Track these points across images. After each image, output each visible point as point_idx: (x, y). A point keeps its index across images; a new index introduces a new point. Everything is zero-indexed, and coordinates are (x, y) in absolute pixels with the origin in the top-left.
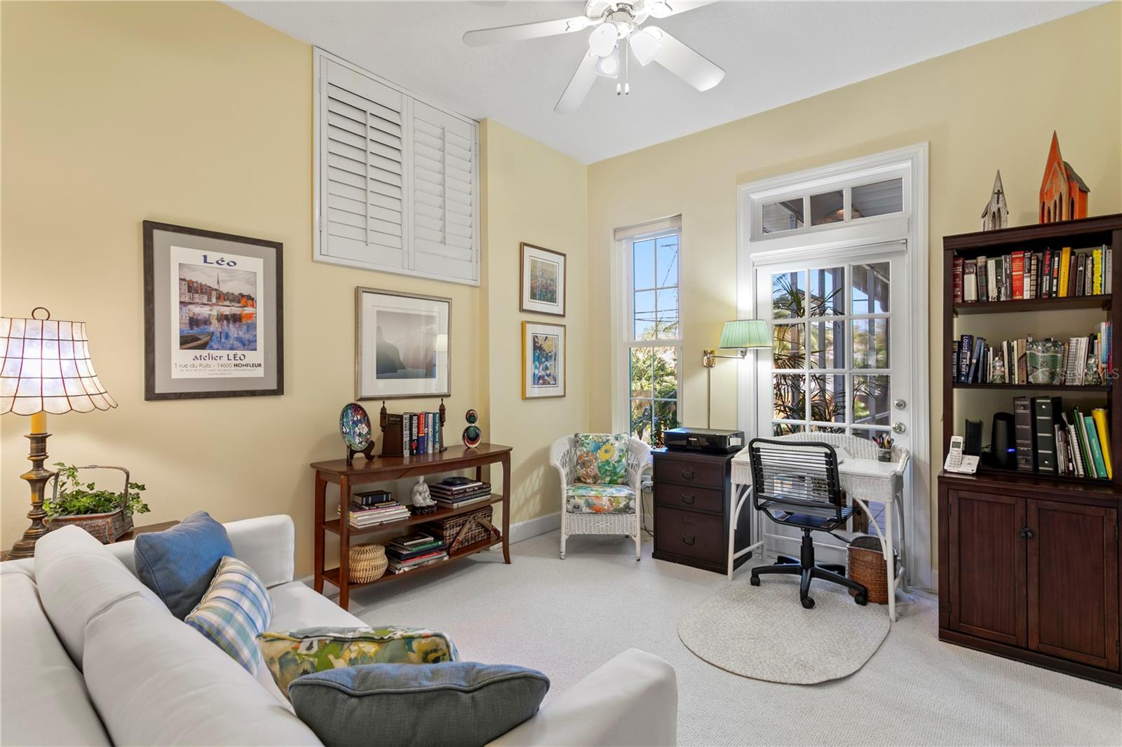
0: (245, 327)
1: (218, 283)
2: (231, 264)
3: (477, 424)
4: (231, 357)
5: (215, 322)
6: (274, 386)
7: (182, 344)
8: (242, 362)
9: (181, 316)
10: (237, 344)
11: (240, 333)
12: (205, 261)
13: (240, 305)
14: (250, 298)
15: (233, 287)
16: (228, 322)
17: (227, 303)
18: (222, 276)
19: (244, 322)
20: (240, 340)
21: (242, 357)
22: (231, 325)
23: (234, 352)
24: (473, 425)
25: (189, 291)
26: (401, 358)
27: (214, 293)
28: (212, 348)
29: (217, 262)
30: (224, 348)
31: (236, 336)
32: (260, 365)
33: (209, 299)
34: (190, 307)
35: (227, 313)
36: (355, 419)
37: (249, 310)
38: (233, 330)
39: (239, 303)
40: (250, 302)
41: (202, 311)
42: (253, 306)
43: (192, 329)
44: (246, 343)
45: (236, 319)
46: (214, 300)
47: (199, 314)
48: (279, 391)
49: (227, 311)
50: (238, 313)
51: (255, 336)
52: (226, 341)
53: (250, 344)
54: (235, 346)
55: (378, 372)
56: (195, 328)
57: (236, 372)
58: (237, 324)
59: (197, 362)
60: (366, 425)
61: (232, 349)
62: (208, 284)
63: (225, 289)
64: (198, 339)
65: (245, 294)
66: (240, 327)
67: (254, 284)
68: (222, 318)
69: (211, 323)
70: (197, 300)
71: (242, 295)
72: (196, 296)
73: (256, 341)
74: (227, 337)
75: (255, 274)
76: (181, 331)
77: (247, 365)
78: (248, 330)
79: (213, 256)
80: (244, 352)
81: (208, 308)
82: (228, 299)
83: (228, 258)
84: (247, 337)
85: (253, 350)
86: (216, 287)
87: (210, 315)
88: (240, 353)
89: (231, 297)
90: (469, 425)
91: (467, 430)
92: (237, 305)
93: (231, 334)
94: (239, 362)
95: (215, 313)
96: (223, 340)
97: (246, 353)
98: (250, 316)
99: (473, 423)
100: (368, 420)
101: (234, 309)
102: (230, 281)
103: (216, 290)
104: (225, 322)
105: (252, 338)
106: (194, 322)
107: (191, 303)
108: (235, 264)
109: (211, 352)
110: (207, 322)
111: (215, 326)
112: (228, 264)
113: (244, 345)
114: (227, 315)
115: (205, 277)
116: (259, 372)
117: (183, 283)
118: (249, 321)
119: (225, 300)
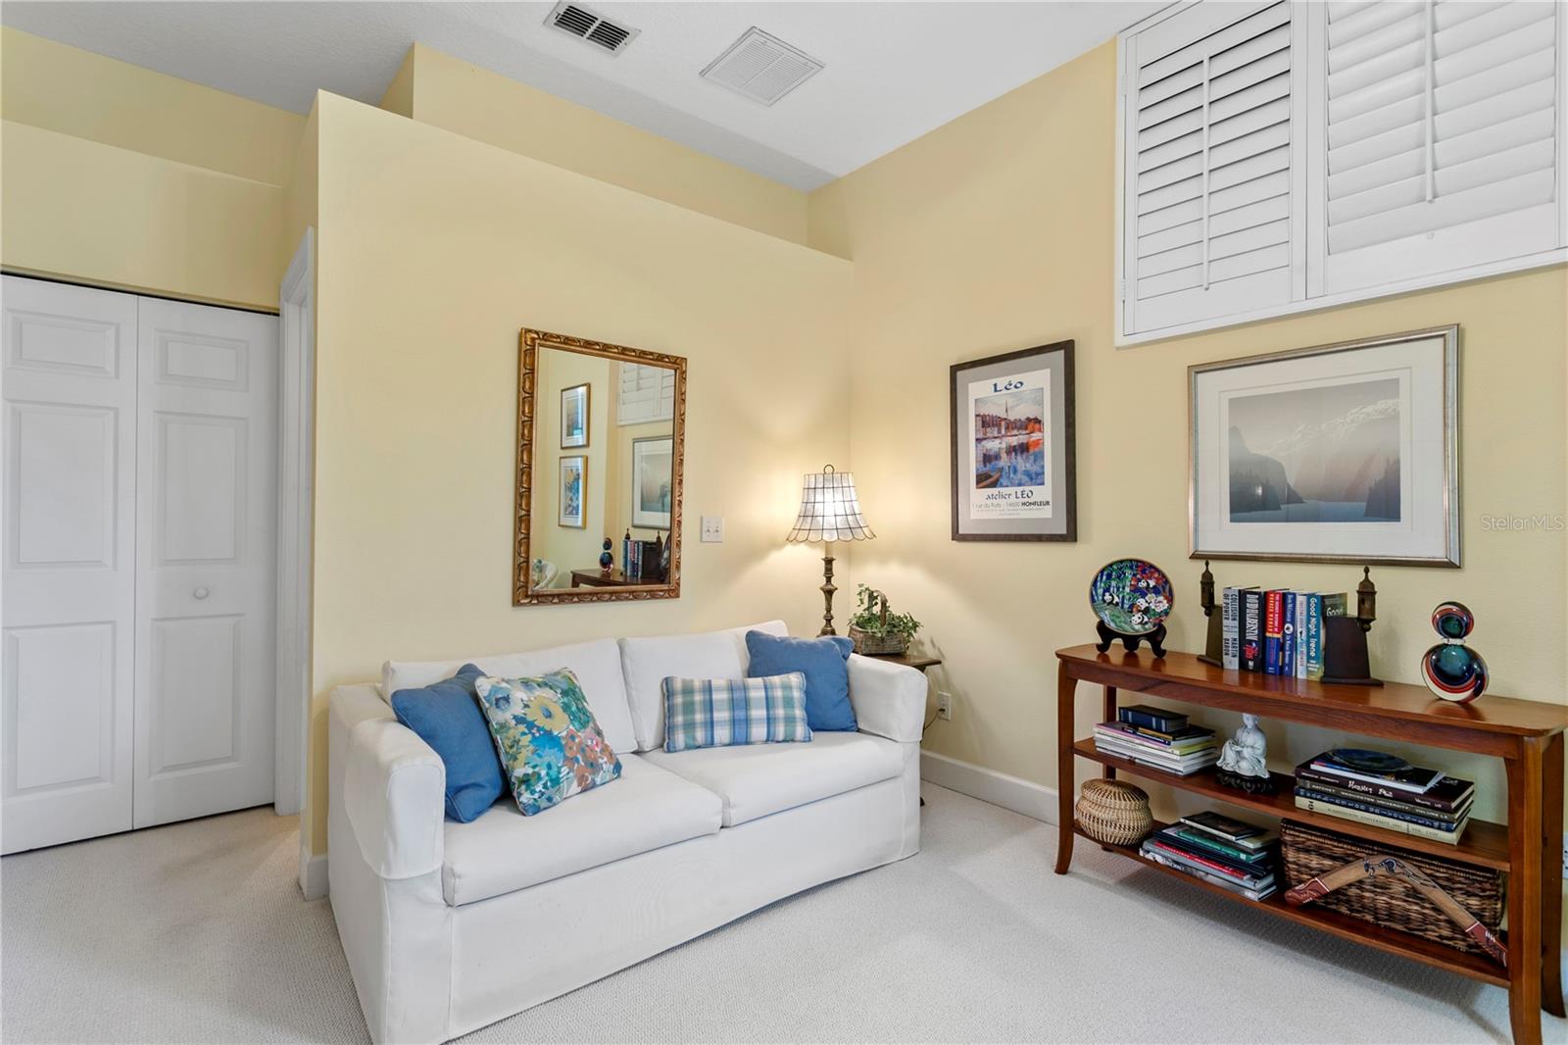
0: (1032, 457)
1: (1007, 411)
2: (1019, 385)
3: (1469, 641)
4: (1019, 494)
5: (1004, 455)
6: (1065, 531)
7: (978, 483)
8: (1030, 500)
9: (977, 454)
10: (1025, 479)
11: (1027, 465)
12: (996, 391)
13: (1027, 432)
14: (1038, 421)
15: (1020, 413)
16: (1016, 455)
17: (1015, 432)
18: (1011, 402)
19: (1031, 451)
20: (1027, 473)
21: (1030, 494)
22: (1019, 457)
23: (1020, 489)
24: (1458, 642)
25: (983, 427)
26: (1292, 480)
27: (1003, 423)
28: (1002, 486)
29: (1006, 388)
30: (1013, 485)
31: (1024, 469)
32: (1048, 503)
33: (999, 432)
34: (984, 443)
35: (1015, 443)
36: (1143, 584)
37: (1036, 436)
38: (1022, 463)
39: (1026, 429)
40: (1037, 426)
41: (993, 445)
42: (1040, 430)
43: (985, 466)
44: (1034, 476)
45: (1023, 448)
46: (1003, 432)
47: (990, 450)
48: (1070, 536)
49: (1014, 441)
50: (1025, 441)
51: (1043, 467)
52: (1015, 477)
53: (1036, 478)
54: (1023, 482)
55: (1233, 510)
56: (988, 465)
57: (1024, 512)
58: (1024, 456)
59: (990, 502)
60: (1166, 598)
61: (1020, 485)
62: (998, 415)
63: (1012, 417)
64: (991, 477)
65: (1032, 417)
66: (1027, 457)
67: (1041, 403)
68: (1012, 450)
69: (1000, 458)
70: (988, 435)
71: (1029, 420)
72: (988, 430)
73: (1043, 473)
74: (1015, 471)
75: (1042, 389)
76: (977, 470)
77: (1034, 503)
79: (1002, 382)
80: (1031, 488)
81: (998, 441)
82: (1016, 427)
83: (1015, 379)
84: (1035, 468)
85: (1040, 484)
86: (1004, 416)
87: (1000, 448)
88: (1027, 489)
89: (1018, 424)
90: (1440, 640)
91: (1437, 650)
92: (1024, 432)
93: (1019, 468)
94: (1026, 500)
95: (1004, 446)
96: (1012, 475)
97: (1034, 488)
98: (1038, 443)
99: (1460, 636)
100: (1170, 592)
101: (1019, 438)
102: (1018, 405)
103: (1005, 419)
104: (1013, 454)
105: (1039, 470)
106: (987, 458)
107: (985, 439)
108: (1022, 384)
109: (1002, 490)
110: (997, 457)
111: (1004, 462)
112: (1016, 387)
113: (1031, 479)
114: (1015, 446)
115: (994, 410)
116: (1046, 512)
117: (978, 418)
118: (1037, 450)
119: (1013, 429)
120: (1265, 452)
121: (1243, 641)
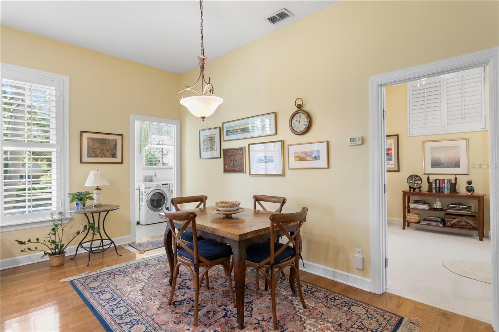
3: (472, 185)
6: (397, 170)
14: (391, 149)
19: (389, 155)
26: (442, 161)
32: (393, 165)
36: (416, 179)
37: (390, 152)
38: (387, 157)
42: (391, 151)
48: (398, 171)
55: (431, 166)
61: (387, 161)
67: (392, 146)
71: (389, 149)
73: (392, 159)
75: (392, 143)
77: (390, 165)
78: (390, 157)
84: (390, 158)
85: (392, 161)
90: (468, 185)
91: (467, 187)
94: (388, 164)
97: (390, 162)
98: (391, 153)
99: (470, 184)
100: (422, 180)
108: (388, 142)
113: (389, 160)
116: (393, 166)
120: (437, 156)
121: (436, 188)
